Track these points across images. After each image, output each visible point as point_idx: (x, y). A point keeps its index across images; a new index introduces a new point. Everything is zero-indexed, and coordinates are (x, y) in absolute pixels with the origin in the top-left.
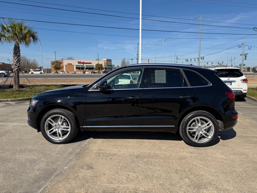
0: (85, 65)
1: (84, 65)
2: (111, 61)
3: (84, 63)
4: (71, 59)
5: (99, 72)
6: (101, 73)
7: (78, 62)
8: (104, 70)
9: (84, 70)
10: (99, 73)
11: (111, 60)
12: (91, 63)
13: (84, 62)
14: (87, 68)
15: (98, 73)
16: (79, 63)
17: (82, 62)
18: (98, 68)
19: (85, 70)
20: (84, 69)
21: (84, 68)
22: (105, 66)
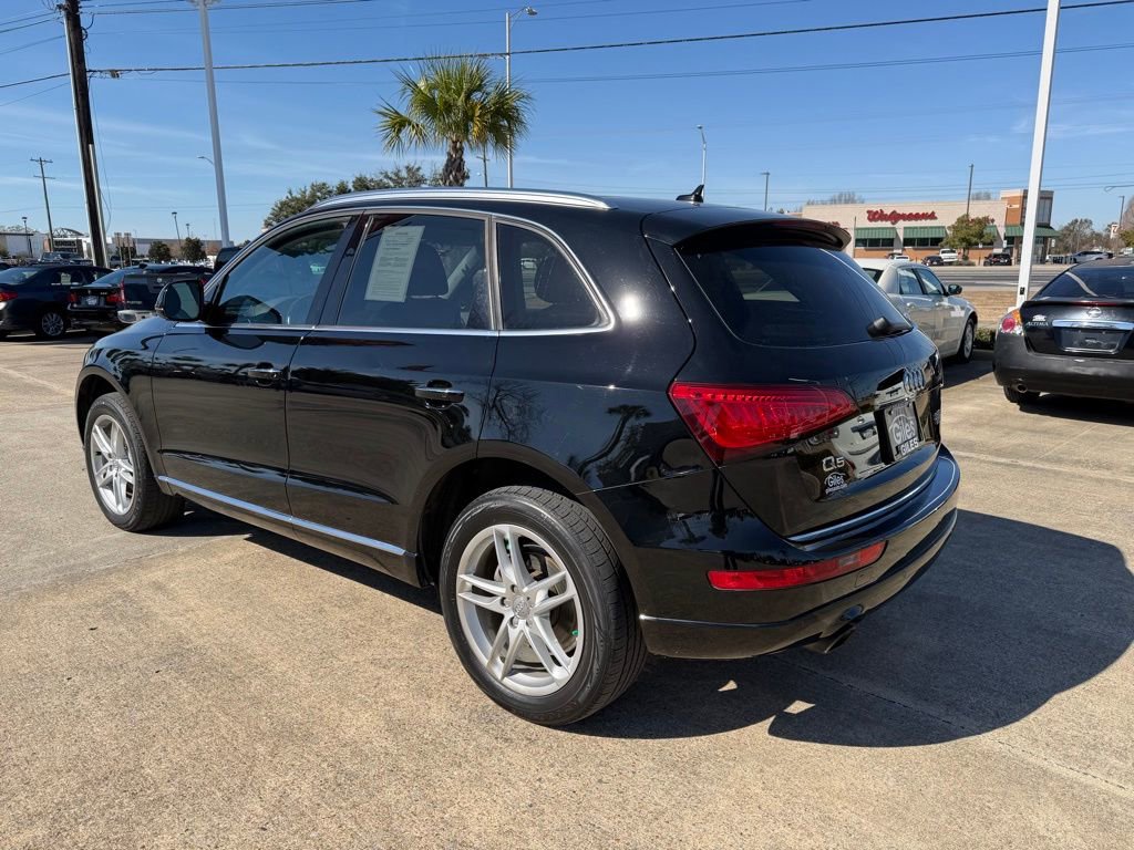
0: (901, 224)
1: (896, 226)
2: (1051, 199)
3: (895, 217)
4: (847, 202)
5: (965, 258)
6: (973, 264)
7: (868, 212)
8: (1001, 246)
9: (895, 251)
10: (965, 261)
11: (1052, 192)
12: (932, 216)
13: (900, 211)
14: (908, 242)
15: (961, 264)
16: (873, 216)
17: (888, 212)
18: (963, 240)
19: (900, 251)
20: (892, 245)
21: (893, 240)
22: (1006, 226)
